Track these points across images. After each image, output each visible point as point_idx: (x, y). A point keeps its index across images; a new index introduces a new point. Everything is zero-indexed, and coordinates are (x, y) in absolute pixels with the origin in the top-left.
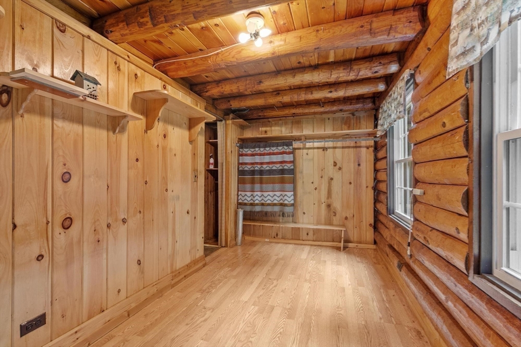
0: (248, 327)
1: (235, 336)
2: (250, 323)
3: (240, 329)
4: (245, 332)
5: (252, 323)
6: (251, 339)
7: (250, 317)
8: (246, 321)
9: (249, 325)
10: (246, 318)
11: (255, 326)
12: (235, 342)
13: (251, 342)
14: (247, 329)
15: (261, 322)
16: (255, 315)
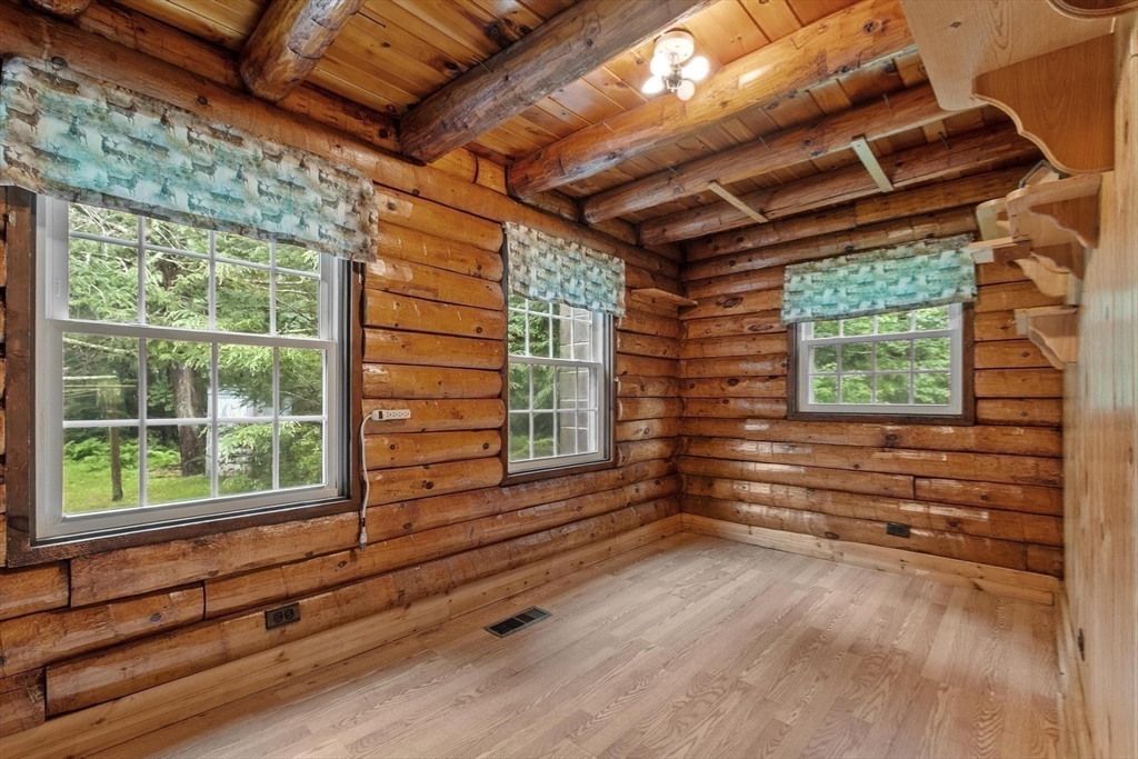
0: (687, 725)
1: (717, 714)
2: (680, 732)
3: (707, 725)
4: (695, 716)
5: (676, 730)
6: (687, 700)
7: (677, 746)
8: (688, 739)
9: (684, 727)
10: (686, 748)
11: (670, 721)
12: (718, 704)
13: (688, 695)
14: (690, 720)
15: (654, 726)
16: (661, 748)
